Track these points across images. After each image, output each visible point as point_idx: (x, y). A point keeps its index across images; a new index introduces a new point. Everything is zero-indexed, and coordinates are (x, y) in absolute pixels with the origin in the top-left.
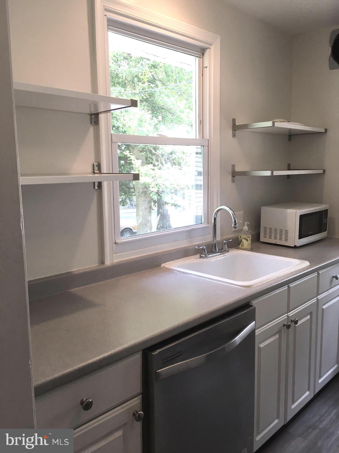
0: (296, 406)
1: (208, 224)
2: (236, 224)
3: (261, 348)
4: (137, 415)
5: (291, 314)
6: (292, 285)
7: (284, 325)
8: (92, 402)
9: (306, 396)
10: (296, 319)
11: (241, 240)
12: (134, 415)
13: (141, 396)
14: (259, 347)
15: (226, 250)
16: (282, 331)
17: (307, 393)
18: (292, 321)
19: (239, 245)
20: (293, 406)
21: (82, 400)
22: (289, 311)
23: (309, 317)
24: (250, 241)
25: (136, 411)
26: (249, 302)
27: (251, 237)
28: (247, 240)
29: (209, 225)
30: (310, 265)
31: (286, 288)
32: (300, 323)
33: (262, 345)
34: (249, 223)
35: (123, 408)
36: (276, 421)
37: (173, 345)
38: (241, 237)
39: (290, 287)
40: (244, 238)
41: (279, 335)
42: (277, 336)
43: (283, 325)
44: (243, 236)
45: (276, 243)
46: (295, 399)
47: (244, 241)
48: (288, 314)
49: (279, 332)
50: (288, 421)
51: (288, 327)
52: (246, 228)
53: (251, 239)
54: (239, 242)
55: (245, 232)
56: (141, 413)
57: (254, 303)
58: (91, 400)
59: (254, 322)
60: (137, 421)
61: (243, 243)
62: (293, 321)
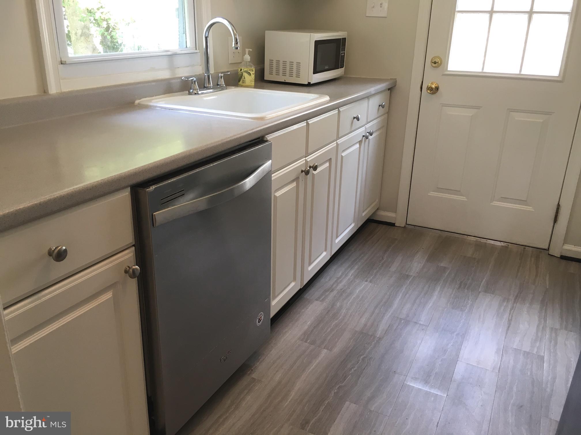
0: (313, 268)
1: (196, 49)
2: (237, 43)
3: (277, 197)
4: (131, 270)
5: (309, 158)
6: (311, 121)
7: (302, 171)
8: (65, 251)
9: (323, 257)
10: (315, 164)
11: (242, 74)
12: (126, 272)
13: (134, 248)
14: (275, 196)
15: (223, 86)
16: (300, 178)
17: (324, 253)
18: (310, 167)
19: (239, 81)
20: (310, 268)
21: (50, 249)
22: (307, 154)
23: (327, 164)
24: (253, 76)
25: (129, 267)
26: (263, 137)
27: (254, 70)
28: (250, 74)
29: (198, 51)
30: (330, 100)
31: (304, 124)
32: (319, 170)
33: (278, 194)
34: (251, 50)
35: (111, 262)
36: (293, 284)
37: (173, 180)
38: (241, 70)
39: (309, 123)
40: (246, 72)
41: (296, 183)
42: (294, 184)
43: (300, 171)
44: (244, 69)
45: (285, 80)
46: (312, 260)
47: (245, 75)
48: (306, 158)
49: (297, 179)
50: (305, 284)
51: (307, 173)
52: (247, 57)
53: (254, 72)
54: (239, 77)
55: (247, 63)
56: (137, 269)
57: (269, 137)
58: (64, 248)
59: (271, 161)
60: (130, 278)
61: (245, 78)
62: (312, 167)
